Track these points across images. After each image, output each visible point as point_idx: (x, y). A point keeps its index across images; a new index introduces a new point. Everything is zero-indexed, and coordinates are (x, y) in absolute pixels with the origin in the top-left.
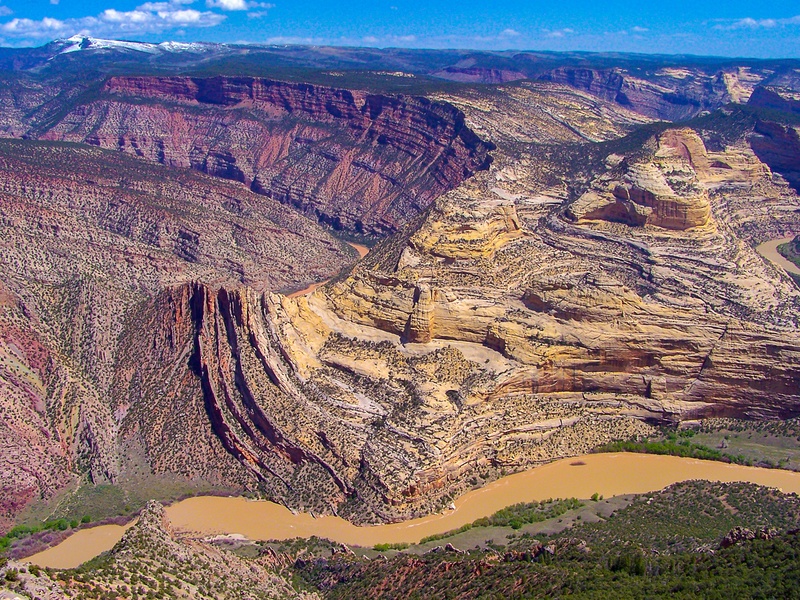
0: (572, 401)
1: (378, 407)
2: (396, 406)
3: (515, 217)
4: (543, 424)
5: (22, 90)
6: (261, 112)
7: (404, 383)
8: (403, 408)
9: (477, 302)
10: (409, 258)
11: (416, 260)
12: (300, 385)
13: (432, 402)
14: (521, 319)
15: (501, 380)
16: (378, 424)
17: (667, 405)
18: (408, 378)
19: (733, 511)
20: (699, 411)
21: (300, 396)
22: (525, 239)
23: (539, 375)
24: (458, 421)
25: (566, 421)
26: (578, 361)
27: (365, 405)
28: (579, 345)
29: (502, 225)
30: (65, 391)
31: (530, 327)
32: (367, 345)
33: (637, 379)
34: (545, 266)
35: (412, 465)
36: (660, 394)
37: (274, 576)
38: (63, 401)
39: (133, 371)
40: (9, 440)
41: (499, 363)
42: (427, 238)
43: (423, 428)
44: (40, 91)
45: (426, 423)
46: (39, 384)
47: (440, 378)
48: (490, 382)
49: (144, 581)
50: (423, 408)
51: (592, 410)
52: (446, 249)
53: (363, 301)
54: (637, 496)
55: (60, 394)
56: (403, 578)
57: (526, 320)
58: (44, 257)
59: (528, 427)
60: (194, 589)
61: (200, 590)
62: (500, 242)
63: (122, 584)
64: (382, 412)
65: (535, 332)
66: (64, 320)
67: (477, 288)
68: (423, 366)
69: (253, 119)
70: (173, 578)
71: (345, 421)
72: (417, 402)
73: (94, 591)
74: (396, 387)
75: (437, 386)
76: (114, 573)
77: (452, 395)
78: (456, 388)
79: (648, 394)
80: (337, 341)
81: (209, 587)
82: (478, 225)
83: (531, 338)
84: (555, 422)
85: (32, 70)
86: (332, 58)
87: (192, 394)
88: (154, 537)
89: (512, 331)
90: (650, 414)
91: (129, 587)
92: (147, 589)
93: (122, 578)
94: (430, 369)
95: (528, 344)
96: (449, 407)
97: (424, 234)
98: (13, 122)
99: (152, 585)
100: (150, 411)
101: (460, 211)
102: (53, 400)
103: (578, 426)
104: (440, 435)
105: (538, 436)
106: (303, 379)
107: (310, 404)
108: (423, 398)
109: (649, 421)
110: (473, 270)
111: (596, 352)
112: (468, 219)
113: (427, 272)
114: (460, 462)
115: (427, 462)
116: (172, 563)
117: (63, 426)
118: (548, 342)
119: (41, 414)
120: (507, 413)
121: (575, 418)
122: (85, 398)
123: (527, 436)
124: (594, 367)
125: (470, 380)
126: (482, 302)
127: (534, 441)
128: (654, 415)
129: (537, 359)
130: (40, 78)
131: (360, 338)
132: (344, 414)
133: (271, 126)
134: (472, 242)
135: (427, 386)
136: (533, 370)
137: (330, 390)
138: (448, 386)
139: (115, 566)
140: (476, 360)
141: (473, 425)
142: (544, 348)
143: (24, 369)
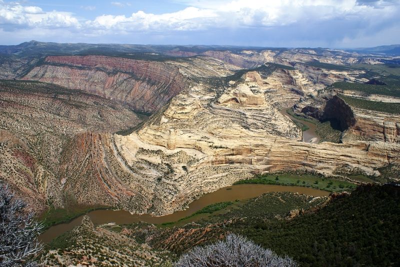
0: (225, 167)
1: (158, 173)
2: (165, 173)
3: (200, 104)
4: (216, 176)
5: (12, 61)
6: (105, 68)
7: (167, 164)
8: (168, 173)
9: (190, 135)
10: (164, 120)
11: (166, 120)
12: (130, 167)
13: (178, 171)
14: (206, 140)
15: (201, 161)
16: (159, 179)
17: (258, 167)
18: (168, 162)
19: (284, 202)
20: (268, 168)
21: (129, 171)
22: (204, 111)
23: (214, 159)
24: (187, 177)
25: (224, 174)
26: (227, 153)
27: (154, 173)
28: (227, 148)
29: (195, 107)
30: (41, 175)
31: (210, 142)
32: (153, 151)
33: (247, 158)
34: (211, 120)
35: (173, 193)
36: (255, 163)
37: (130, 239)
38: (41, 178)
39: (67, 166)
40: (21, 194)
41: (200, 155)
42: (170, 113)
43: (176, 180)
44: (19, 62)
45: (176, 178)
46: (31, 172)
47: (179, 162)
48: (197, 162)
49: (90, 248)
50: (175, 173)
51: (232, 170)
52: (177, 116)
53: (150, 136)
54: (251, 199)
55: (39, 175)
56: (177, 235)
57: (208, 140)
58: (28, 124)
59: (211, 177)
60: (108, 249)
61: (110, 249)
62: (195, 113)
63: (82, 250)
64: (160, 175)
65: (211, 144)
66: (39, 148)
67: (189, 129)
68: (173, 158)
69: (102, 71)
70: (99, 245)
71: (147, 179)
72: (172, 171)
73: (74, 255)
74: (164, 166)
75: (179, 165)
76: (78, 246)
77: (184, 168)
78: (186, 165)
79: (251, 163)
80: (142, 151)
81: (113, 247)
82: (187, 107)
83: (210, 146)
84: (220, 175)
85: (15, 54)
86: (128, 48)
87: (90, 172)
88: (89, 230)
89: (203, 144)
90: (252, 170)
91: (85, 251)
92: (92, 251)
93: (82, 248)
94: (176, 159)
95: (209, 148)
96: (183, 172)
97: (169, 111)
98: (10, 73)
99: (93, 249)
100: (75, 180)
101: (181, 102)
102: (37, 178)
103: (228, 176)
104: (182, 182)
105: (215, 180)
106: (131, 165)
107: (134, 174)
108: (175, 169)
109: (251, 172)
110: (187, 123)
111: (233, 150)
112: (184, 105)
113: (171, 124)
114: (189, 191)
115: (178, 192)
116: (97, 239)
117: (41, 188)
118: (216, 147)
119: (33, 184)
120: (204, 173)
121: (227, 173)
122: (49, 177)
123: (211, 180)
124: (233, 155)
125: (190, 162)
126: (192, 135)
127: (213, 182)
128: (253, 170)
129: (213, 153)
130: (19, 57)
131: (150, 149)
132: (147, 177)
133: (109, 74)
134: (186, 113)
135: (175, 165)
136: (212, 157)
137: (141, 168)
138: (183, 165)
139: (78, 243)
140: (192, 155)
141: (192, 178)
142: (215, 150)
143: (24, 167)
